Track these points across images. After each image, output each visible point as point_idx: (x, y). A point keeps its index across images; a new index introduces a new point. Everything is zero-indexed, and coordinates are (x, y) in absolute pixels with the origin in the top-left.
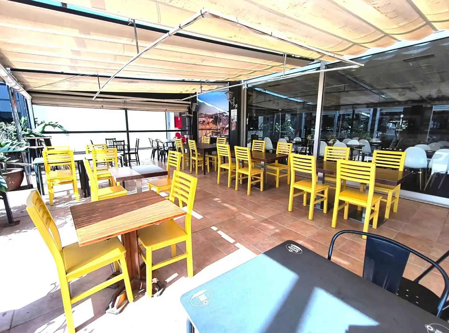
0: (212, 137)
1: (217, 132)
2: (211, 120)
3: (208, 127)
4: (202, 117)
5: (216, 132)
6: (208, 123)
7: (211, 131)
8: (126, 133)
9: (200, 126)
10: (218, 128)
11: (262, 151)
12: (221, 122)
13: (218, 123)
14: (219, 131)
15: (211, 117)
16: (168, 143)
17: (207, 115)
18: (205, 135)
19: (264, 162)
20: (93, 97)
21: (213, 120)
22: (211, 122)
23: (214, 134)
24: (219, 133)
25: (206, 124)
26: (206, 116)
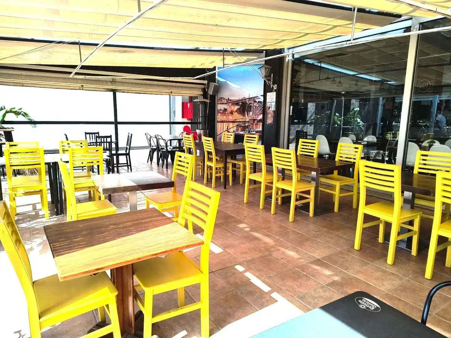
0: (237, 133)
1: (244, 125)
2: (237, 107)
3: (231, 118)
4: (223, 103)
5: (243, 127)
6: (232, 113)
7: (236, 124)
8: (113, 126)
9: (219, 117)
10: (247, 120)
11: (313, 156)
12: (251, 111)
13: (246, 113)
14: (247, 124)
15: (236, 103)
16: (172, 141)
17: (231, 100)
18: (227, 131)
19: (315, 173)
20: (70, 73)
21: (240, 108)
22: (236, 111)
23: (239, 129)
24: (247, 127)
25: (228, 113)
26: (229, 101)
